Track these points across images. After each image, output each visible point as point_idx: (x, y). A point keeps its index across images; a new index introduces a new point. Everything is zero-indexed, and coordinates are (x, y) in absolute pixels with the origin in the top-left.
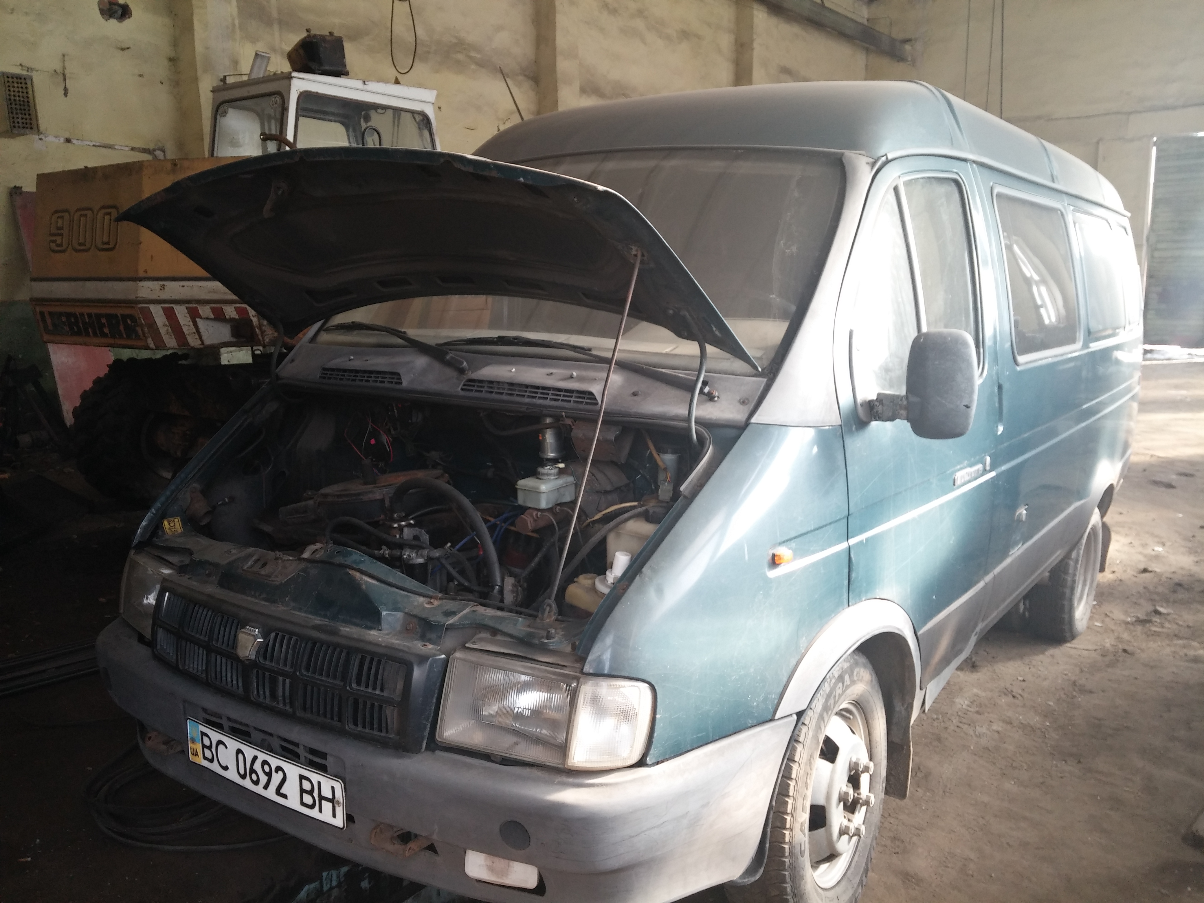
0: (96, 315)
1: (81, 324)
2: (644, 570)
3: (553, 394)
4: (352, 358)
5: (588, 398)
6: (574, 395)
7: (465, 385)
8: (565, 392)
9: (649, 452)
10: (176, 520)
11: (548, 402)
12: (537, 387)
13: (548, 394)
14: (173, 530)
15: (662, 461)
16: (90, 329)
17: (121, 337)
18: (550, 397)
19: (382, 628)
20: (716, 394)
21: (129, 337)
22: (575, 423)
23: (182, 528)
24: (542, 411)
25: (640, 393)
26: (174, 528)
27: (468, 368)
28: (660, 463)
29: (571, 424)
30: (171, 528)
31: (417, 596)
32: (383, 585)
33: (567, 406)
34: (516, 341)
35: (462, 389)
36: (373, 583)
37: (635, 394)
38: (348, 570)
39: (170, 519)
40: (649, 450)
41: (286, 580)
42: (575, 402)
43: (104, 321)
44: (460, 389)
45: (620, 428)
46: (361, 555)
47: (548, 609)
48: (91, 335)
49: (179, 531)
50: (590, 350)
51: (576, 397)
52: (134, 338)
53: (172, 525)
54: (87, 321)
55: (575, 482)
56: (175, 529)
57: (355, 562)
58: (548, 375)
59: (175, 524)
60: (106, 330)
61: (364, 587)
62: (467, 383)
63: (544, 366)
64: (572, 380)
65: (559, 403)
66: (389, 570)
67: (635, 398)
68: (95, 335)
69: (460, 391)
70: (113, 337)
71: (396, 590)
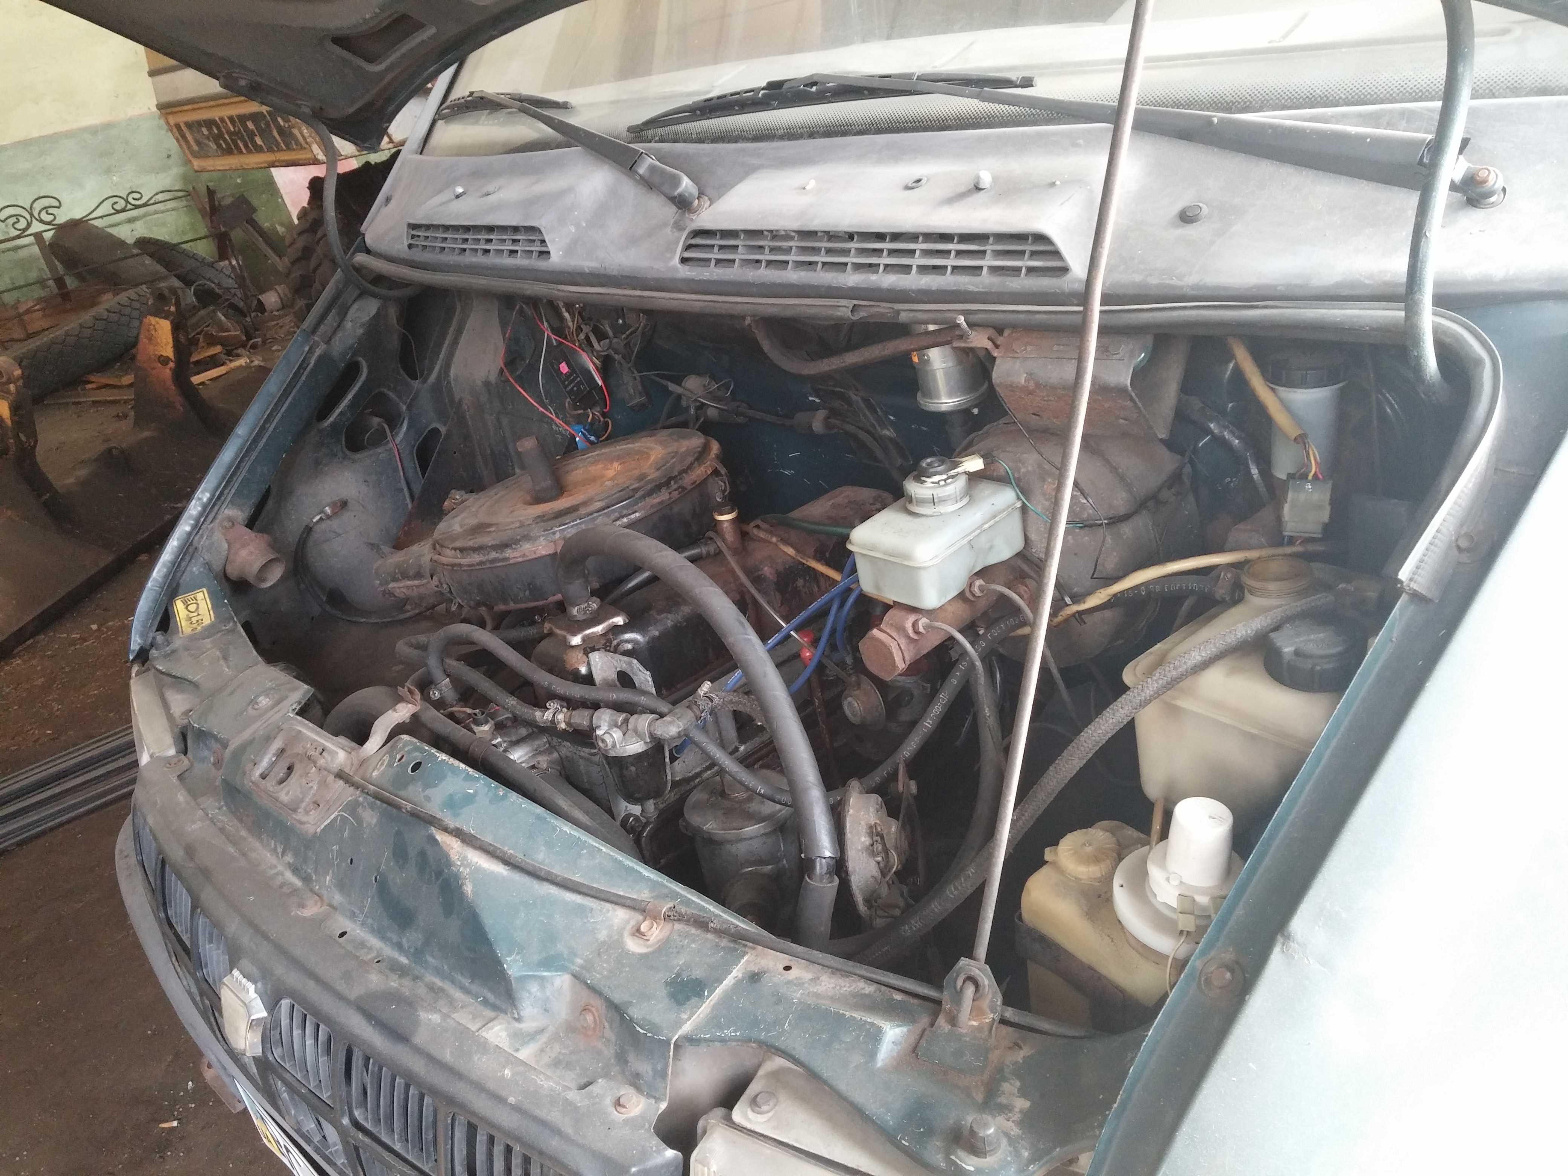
0: (239, 117)
1: (226, 136)
2: (1298, 924)
3: (927, 253)
4: (460, 190)
5: (1034, 254)
6: (989, 248)
7: (688, 247)
8: (959, 242)
9: (1231, 365)
10: (200, 596)
11: (913, 281)
12: (880, 237)
13: (912, 252)
14: (194, 620)
15: (1286, 406)
16: (239, 142)
17: (280, 150)
18: (918, 261)
19: (522, 1014)
20: (1495, 179)
21: (289, 148)
22: (1000, 340)
23: (211, 612)
24: (898, 312)
25: (1205, 210)
26: (196, 614)
27: (696, 193)
28: (1280, 417)
29: (989, 345)
30: (191, 615)
31: (609, 906)
32: (518, 877)
33: (971, 288)
34: (814, 89)
35: (684, 260)
36: (492, 872)
37: (1186, 217)
38: (433, 830)
39: (189, 596)
40: (1230, 361)
41: (322, 827)
42: (994, 269)
43: (250, 125)
44: (677, 260)
45: (1149, 340)
46: (468, 778)
47: (970, 990)
48: (245, 152)
49: (207, 621)
50: (1027, 83)
51: (998, 254)
52: (295, 147)
53: (192, 608)
54: (232, 129)
55: (1019, 505)
56: (200, 617)
57: (451, 804)
58: (907, 188)
59: (198, 604)
60: (259, 141)
61: (468, 888)
62: (693, 242)
63: (897, 155)
64: (980, 196)
65: (947, 281)
66: (538, 817)
67: (1190, 231)
68: (249, 151)
69: (679, 266)
70: (270, 150)
71: (554, 890)
